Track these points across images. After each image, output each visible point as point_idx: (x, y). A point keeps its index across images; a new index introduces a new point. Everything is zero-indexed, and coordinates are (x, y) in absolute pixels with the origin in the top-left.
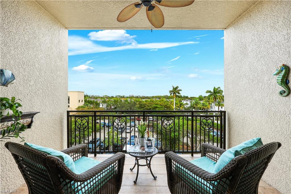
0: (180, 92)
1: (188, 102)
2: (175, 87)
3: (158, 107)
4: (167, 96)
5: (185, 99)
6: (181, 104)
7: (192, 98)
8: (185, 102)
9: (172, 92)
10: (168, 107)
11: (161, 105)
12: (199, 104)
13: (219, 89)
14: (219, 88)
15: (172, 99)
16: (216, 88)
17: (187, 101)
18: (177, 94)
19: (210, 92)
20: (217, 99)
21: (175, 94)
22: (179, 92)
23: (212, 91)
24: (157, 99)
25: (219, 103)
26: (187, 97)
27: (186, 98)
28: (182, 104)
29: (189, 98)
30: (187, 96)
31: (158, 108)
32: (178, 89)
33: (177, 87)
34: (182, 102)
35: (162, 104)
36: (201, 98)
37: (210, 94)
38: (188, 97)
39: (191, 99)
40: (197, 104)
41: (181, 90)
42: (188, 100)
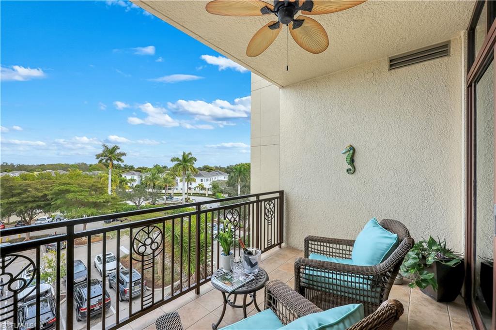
0: (123, 158)
1: (136, 177)
2: (110, 146)
3: (72, 189)
4: (85, 164)
5: (128, 171)
6: (122, 181)
7: (142, 169)
8: (128, 177)
9: (102, 158)
10: (100, 187)
11: (78, 184)
12: (158, 180)
13: (190, 156)
14: (190, 154)
15: (100, 172)
16: (187, 153)
17: (134, 174)
18: (115, 162)
19: (177, 159)
20: (188, 170)
21: (111, 160)
22: (121, 158)
23: (181, 158)
24: (62, 172)
25: (188, 177)
26: (132, 168)
27: (130, 169)
28: (125, 181)
29: (136, 170)
30: (132, 166)
31: (73, 192)
32: (118, 151)
33: (115, 148)
34: (123, 176)
35: (82, 184)
36: (160, 170)
37: (177, 163)
38: (134, 168)
39: (140, 170)
40: (154, 178)
41: (124, 154)
42: (135, 172)
